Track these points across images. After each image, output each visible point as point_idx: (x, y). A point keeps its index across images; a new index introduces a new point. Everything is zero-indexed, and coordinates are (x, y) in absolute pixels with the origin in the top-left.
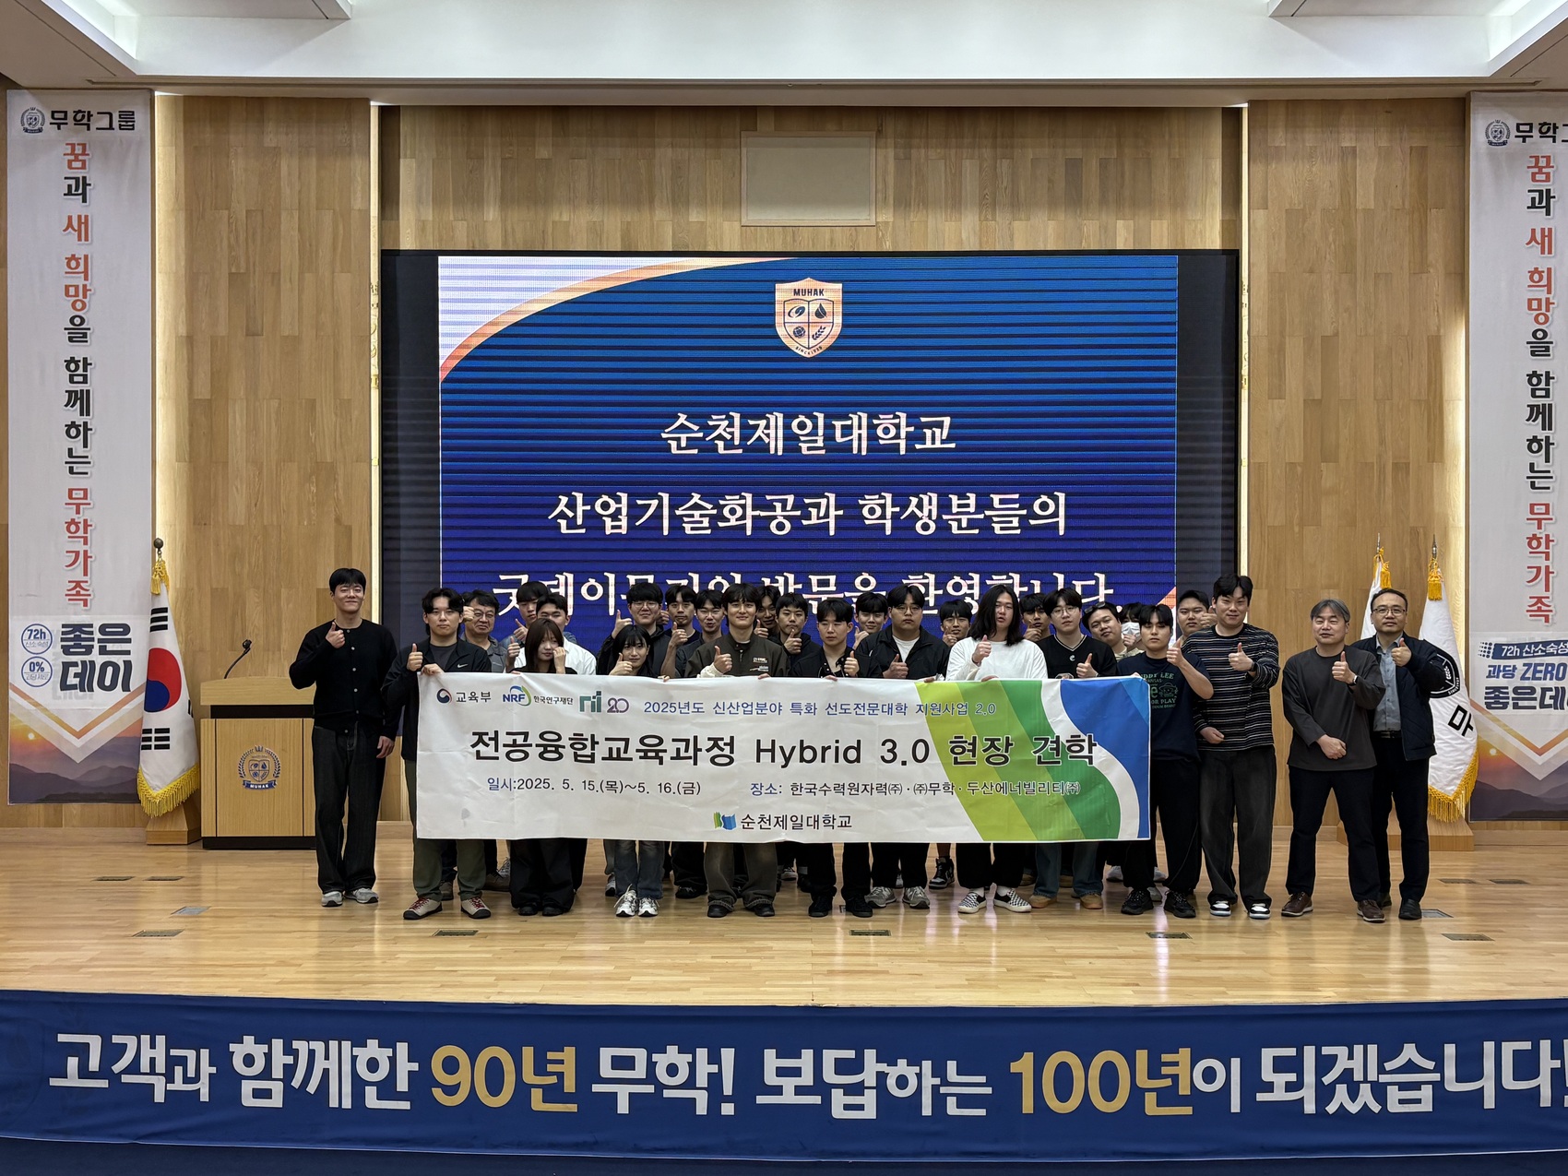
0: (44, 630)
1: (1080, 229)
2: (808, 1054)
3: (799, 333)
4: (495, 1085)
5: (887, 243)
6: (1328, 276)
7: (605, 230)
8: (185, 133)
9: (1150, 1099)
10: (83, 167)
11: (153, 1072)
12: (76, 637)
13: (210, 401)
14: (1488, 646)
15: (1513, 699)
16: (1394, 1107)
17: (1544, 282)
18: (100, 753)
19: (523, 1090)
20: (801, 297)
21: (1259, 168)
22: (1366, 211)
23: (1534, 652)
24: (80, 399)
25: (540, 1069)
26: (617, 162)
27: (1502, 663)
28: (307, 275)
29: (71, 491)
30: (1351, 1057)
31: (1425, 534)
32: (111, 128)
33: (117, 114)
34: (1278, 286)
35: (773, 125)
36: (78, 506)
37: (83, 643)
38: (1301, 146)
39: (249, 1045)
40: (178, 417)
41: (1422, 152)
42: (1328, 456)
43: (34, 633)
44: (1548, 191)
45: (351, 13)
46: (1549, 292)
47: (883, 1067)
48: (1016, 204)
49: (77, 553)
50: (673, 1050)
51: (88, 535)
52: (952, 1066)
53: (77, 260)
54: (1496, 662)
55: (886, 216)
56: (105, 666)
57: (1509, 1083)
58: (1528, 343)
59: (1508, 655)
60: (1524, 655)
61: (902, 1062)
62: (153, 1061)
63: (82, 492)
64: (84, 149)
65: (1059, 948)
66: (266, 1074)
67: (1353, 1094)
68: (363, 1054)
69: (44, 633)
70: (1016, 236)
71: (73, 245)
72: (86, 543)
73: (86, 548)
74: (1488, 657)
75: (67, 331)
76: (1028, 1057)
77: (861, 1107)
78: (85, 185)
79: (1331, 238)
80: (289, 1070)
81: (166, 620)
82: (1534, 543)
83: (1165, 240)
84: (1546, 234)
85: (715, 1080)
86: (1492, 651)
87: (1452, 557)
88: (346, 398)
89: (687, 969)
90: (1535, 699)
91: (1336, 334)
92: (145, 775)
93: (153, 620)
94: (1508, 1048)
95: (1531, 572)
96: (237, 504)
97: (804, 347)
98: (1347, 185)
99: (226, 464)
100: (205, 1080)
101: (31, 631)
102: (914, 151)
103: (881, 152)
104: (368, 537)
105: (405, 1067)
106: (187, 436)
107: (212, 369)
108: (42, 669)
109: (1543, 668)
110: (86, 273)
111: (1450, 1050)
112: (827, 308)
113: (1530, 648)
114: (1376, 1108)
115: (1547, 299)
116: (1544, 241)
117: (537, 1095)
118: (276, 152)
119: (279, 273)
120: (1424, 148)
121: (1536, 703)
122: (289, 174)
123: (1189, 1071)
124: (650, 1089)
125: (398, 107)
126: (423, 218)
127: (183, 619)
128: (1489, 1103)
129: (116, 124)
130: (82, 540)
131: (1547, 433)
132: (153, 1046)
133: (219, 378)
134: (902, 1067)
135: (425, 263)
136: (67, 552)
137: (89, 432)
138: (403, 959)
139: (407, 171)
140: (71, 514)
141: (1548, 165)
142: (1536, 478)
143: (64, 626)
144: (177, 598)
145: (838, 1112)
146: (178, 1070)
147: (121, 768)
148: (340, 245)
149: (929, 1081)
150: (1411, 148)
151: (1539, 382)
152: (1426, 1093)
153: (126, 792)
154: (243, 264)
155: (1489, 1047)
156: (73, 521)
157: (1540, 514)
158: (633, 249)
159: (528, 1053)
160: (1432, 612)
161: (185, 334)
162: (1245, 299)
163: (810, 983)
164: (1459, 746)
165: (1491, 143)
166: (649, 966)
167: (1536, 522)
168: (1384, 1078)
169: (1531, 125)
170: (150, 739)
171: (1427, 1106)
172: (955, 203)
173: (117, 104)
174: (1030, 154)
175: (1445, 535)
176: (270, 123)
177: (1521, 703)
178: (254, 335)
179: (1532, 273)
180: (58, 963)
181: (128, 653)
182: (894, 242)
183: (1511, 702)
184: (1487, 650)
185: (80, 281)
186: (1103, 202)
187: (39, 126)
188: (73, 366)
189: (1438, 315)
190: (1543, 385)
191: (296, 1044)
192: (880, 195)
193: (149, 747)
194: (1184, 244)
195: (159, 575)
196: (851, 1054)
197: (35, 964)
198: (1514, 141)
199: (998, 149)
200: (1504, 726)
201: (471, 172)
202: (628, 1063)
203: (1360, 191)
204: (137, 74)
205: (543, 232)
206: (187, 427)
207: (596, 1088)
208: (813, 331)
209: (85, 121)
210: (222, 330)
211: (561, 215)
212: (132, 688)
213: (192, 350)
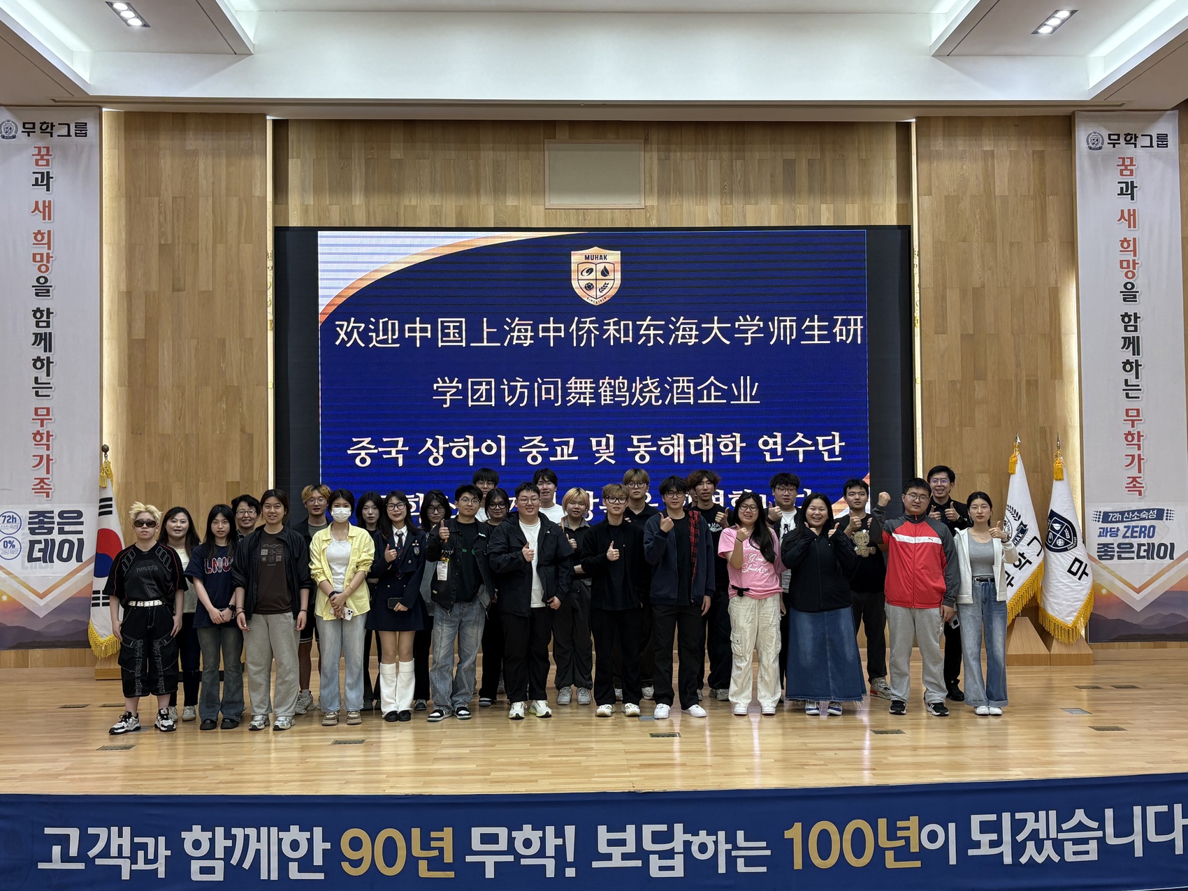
0: (15, 516)
1: (794, 210)
2: (631, 829)
3: (589, 287)
4: (390, 859)
5: (653, 221)
6: (976, 245)
7: (444, 211)
8: (126, 139)
9: (890, 856)
10: (48, 164)
11: (120, 856)
12: (40, 521)
13: (144, 340)
14: (1098, 514)
15: (1118, 552)
16: (1069, 858)
17: (1131, 248)
18: (60, 610)
19: (412, 861)
20: (590, 261)
21: (924, 166)
22: (1001, 196)
23: (1132, 517)
24: (44, 340)
25: (425, 845)
26: (452, 161)
27: (1109, 526)
28: (218, 245)
29: (36, 409)
30: (1037, 820)
31: (1050, 432)
32: (69, 135)
33: (74, 125)
34: (940, 250)
35: (568, 134)
36: (42, 421)
37: (46, 526)
38: (955, 150)
39: (197, 832)
40: (119, 353)
41: (1041, 155)
42: (980, 375)
43: (7, 519)
44: (1132, 182)
45: (254, 49)
46: (1135, 255)
47: (688, 837)
48: (748, 192)
49: (41, 457)
50: (527, 828)
51: (50, 443)
52: (740, 835)
53: (42, 234)
54: (1105, 525)
55: (652, 202)
56: (62, 543)
57: (1153, 837)
58: (1121, 292)
59: (1113, 520)
60: (1125, 519)
61: (703, 833)
62: (120, 847)
63: (45, 410)
64: (48, 151)
65: (809, 743)
66: (211, 855)
67: (1040, 849)
68: (287, 837)
69: (15, 518)
70: (748, 216)
71: (38, 223)
72: (48, 449)
73: (48, 452)
74: (1099, 521)
75: (34, 288)
76: (798, 826)
77: (672, 868)
78: (49, 178)
79: (978, 217)
80: (229, 852)
81: (111, 507)
82: (1130, 438)
83: (857, 218)
84: (1132, 213)
85: (560, 850)
86: (1101, 517)
87: (1070, 448)
88: (248, 337)
89: (532, 765)
90: (1133, 552)
91: (983, 286)
92: (95, 627)
93: (101, 507)
94: (1151, 811)
95: (1128, 459)
96: (165, 418)
97: (594, 298)
98: (988, 176)
99: (157, 388)
100: (162, 860)
101: (5, 517)
102: (672, 154)
103: (648, 155)
104: (265, 442)
105: (320, 846)
106: (127, 367)
107: (146, 316)
108: (14, 546)
109: (1138, 529)
110: (49, 244)
111: (1109, 813)
112: (609, 267)
113: (1128, 514)
114: (1056, 858)
115: (1134, 261)
116: (1130, 218)
117: (423, 865)
118: (195, 153)
119: (198, 244)
120: (1042, 152)
121: (1134, 555)
122: (205, 171)
123: (917, 833)
124: (510, 858)
125: (287, 121)
126: (306, 203)
127: (123, 506)
128: (1139, 852)
129: (73, 132)
130: (45, 447)
131: (1136, 357)
132: (120, 835)
133: (151, 324)
134: (703, 836)
135: (308, 236)
136: (34, 456)
137: (51, 365)
138: (312, 762)
139: (294, 168)
140: (37, 427)
141: (1131, 164)
142: (1130, 390)
143: (31, 513)
144: (119, 489)
145: (655, 872)
146: (141, 854)
147: (76, 621)
148: (244, 223)
149: (723, 846)
150: (1034, 152)
151: (1129, 320)
152: (1093, 846)
153: (79, 639)
154: (170, 237)
155: (1137, 810)
156: (38, 433)
157: (1133, 417)
158: (464, 226)
159: (416, 833)
160: (1058, 489)
161: (125, 290)
162: (916, 261)
163: (628, 774)
164: (1077, 588)
165: (1090, 148)
166: (503, 764)
167: (1130, 422)
168: (1061, 836)
169: (1119, 135)
170: (98, 599)
171: (1093, 856)
172: (702, 191)
173: (74, 117)
174: (757, 156)
175: (1065, 432)
176: (191, 133)
177: (1123, 555)
178: (179, 290)
179: (1122, 242)
180: (41, 773)
181: (81, 532)
182: (659, 221)
183: (1116, 554)
184: (1098, 516)
185: (44, 250)
186: (811, 190)
187: (13, 134)
188: (38, 315)
189: (1056, 272)
190: (1132, 323)
191: (234, 831)
192: (647, 186)
193: (98, 605)
194: (870, 222)
195: (105, 472)
196: (663, 828)
197: (23, 773)
198: (1107, 147)
199: (733, 153)
200: (1111, 572)
201: (342, 169)
202: (493, 839)
203: (998, 183)
204: (90, 94)
205: (397, 213)
206: (127, 360)
207: (469, 859)
208: (600, 284)
209: (49, 130)
210: (154, 287)
211: (410, 200)
212: (84, 559)
213: (131, 301)
